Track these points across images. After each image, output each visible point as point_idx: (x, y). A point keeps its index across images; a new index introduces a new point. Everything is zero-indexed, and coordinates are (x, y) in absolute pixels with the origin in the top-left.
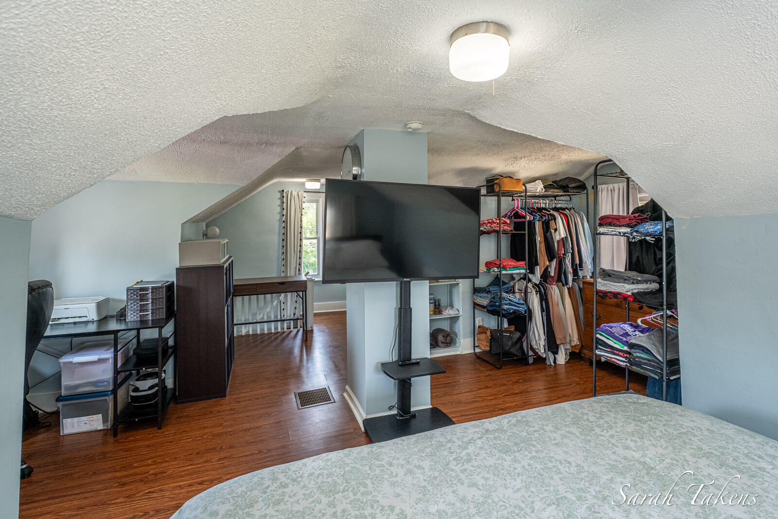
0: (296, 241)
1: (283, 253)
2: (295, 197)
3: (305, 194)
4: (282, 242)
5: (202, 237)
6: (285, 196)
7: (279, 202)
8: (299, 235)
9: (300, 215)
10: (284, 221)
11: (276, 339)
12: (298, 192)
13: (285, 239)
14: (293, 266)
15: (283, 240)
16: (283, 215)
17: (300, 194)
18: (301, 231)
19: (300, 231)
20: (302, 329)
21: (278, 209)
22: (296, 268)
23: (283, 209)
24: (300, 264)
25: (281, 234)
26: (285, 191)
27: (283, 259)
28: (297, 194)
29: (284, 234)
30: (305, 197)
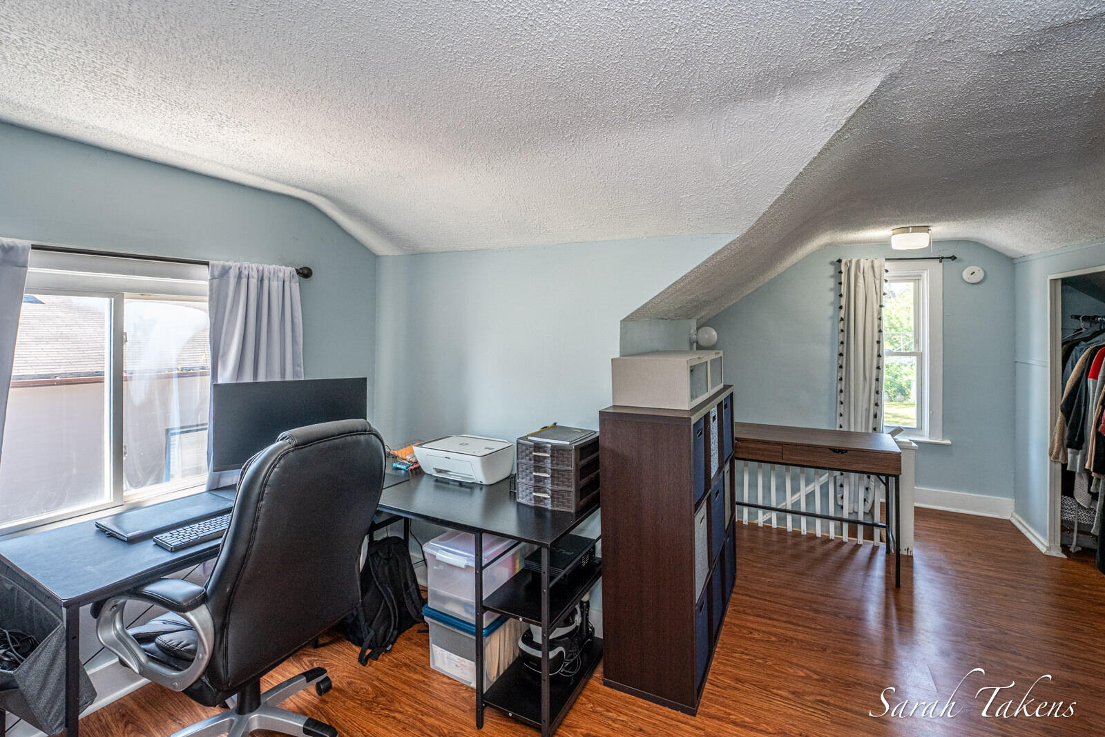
0: (868, 356)
1: (841, 379)
2: (866, 271)
3: (888, 265)
4: (838, 359)
5: (687, 347)
6: (843, 271)
7: (831, 283)
8: (876, 346)
9: (876, 307)
10: (842, 319)
11: (827, 555)
12: (872, 262)
13: (845, 343)
14: (863, 404)
15: (841, 355)
16: (841, 307)
17: (876, 264)
18: (879, 338)
19: (876, 339)
20: (883, 546)
21: (831, 297)
22: (868, 410)
23: (841, 296)
24: (877, 405)
25: (837, 344)
26: (844, 262)
27: (841, 391)
28: (870, 264)
29: (842, 343)
30: (887, 271)
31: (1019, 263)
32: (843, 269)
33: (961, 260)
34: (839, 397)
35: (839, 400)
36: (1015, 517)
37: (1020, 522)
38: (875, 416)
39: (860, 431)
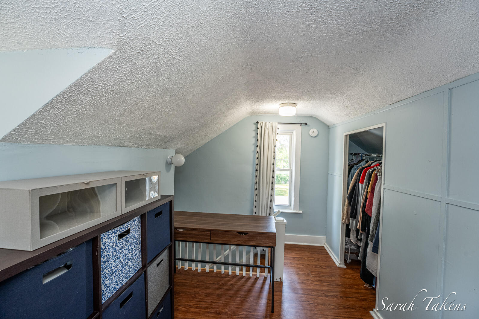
0: (268, 172)
1: (256, 183)
2: (269, 128)
3: (279, 126)
4: (256, 173)
6: (259, 128)
7: (254, 134)
8: (272, 166)
9: (273, 146)
10: (258, 152)
12: (272, 124)
13: (258, 170)
14: (265, 195)
15: (257, 170)
16: (257, 146)
17: (274, 125)
18: (274, 162)
19: (272, 163)
21: (253, 140)
22: (268, 198)
23: (257, 140)
24: (272, 195)
25: (255, 165)
26: (259, 123)
27: (256, 189)
28: (271, 125)
29: (257, 164)
30: (278, 129)
31: (332, 128)
32: (259, 127)
33: (309, 126)
34: (255, 192)
35: (255, 193)
36: (326, 245)
37: (327, 247)
38: (271, 201)
39: (263, 215)
